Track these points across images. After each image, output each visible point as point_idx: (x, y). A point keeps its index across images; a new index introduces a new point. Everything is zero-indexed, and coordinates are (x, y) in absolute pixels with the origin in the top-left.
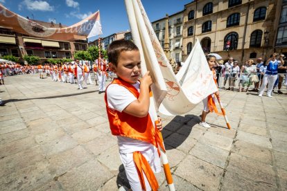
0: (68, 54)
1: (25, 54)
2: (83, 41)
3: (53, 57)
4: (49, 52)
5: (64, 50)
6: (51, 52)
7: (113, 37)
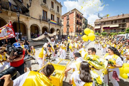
0: (123, 30)
1: (102, 32)
3: (114, 32)
5: (121, 28)
6: (113, 30)
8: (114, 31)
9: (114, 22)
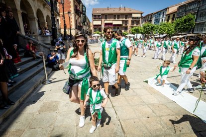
0: (126, 28)
2: (138, 18)
4: (115, 28)
7: (165, 11)
9: (117, 17)
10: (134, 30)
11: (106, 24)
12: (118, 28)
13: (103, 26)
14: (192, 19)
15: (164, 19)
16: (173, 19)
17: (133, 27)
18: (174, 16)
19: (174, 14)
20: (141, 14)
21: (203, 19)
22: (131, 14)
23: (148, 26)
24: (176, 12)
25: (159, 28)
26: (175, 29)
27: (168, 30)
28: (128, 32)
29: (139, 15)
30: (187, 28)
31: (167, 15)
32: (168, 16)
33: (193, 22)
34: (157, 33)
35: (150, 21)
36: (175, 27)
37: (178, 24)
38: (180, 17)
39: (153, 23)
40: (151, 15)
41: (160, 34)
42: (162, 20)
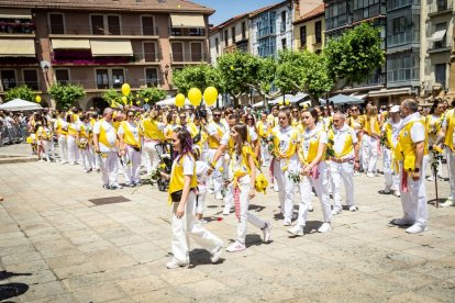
0: (153, 74)
1: (52, 82)
2: (193, 31)
3: (115, 86)
4: (106, 72)
5: (143, 62)
6: (110, 71)
7: (285, 8)
8: (117, 81)
9: (106, 23)
10: (189, 79)
11: (60, 55)
12: (118, 73)
13: (46, 63)
14: (373, 41)
15: (288, 36)
16: (319, 40)
17: (180, 68)
18: (318, 27)
19: (317, 19)
20: (206, 15)
21: (402, 39)
22: (165, 15)
23: (239, 63)
24: (322, 14)
25: (280, 69)
26: (332, 75)
27: (310, 78)
28: (166, 87)
29: (198, 22)
30: (365, 72)
31: (295, 24)
32: (301, 26)
33: (379, 48)
34: (274, 89)
35: (244, 44)
36: (330, 67)
37: (336, 58)
38: (339, 33)
39: (254, 49)
40: (244, 21)
41: (284, 92)
42: (284, 41)
